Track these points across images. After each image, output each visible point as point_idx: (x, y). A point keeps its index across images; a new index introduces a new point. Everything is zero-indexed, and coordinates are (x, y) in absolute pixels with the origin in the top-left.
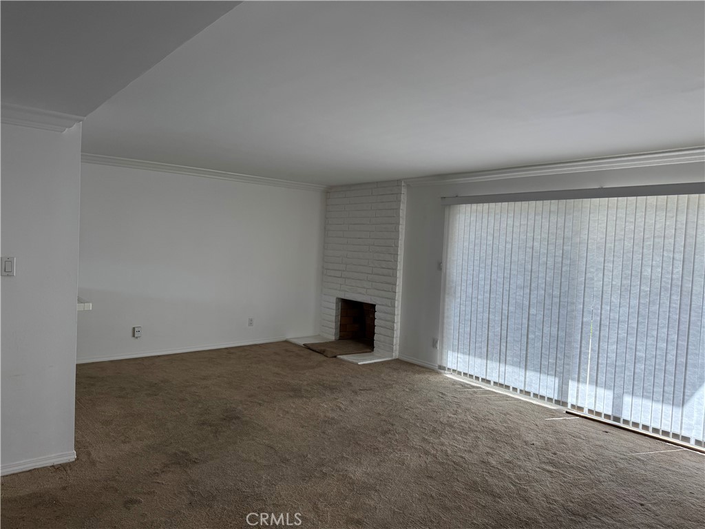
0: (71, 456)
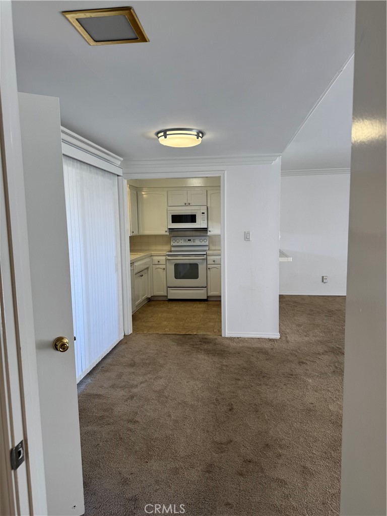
0: (277, 336)
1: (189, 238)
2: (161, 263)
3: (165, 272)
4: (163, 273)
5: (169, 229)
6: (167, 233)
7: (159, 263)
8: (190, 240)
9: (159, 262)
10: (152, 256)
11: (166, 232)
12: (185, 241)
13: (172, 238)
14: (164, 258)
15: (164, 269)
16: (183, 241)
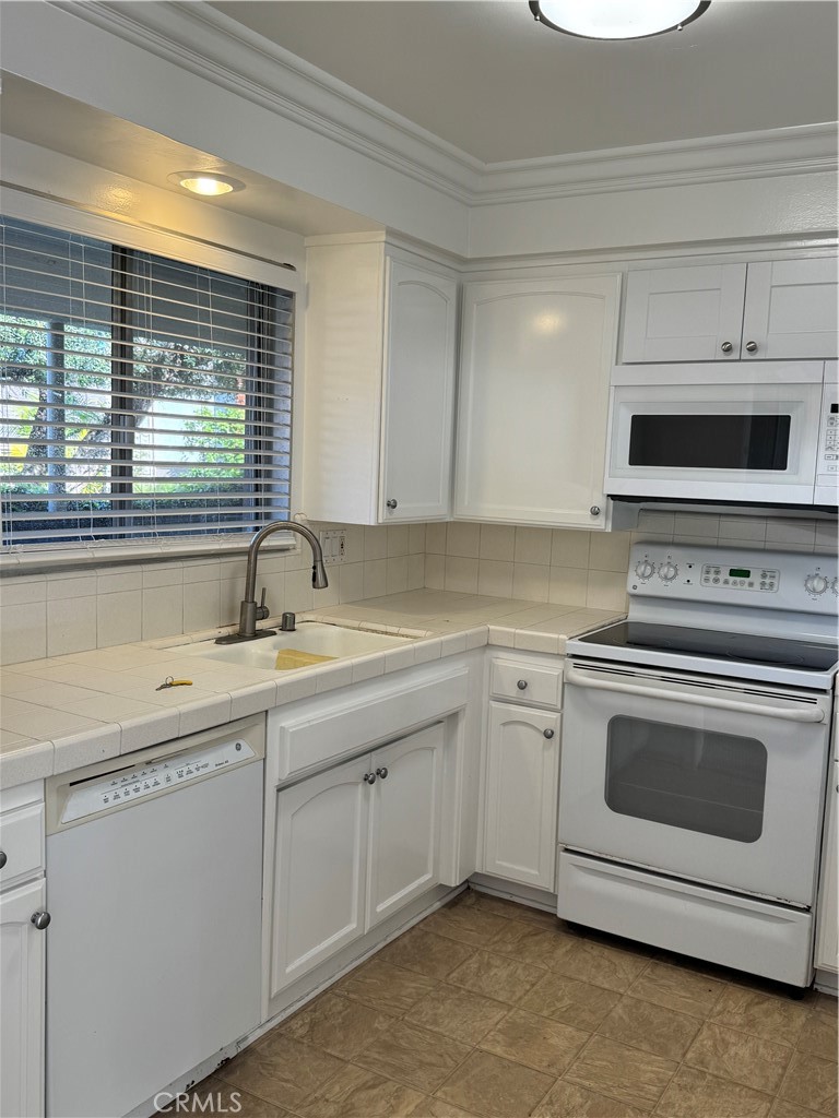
1: (741, 561)
2: (534, 694)
3: (552, 754)
4: (541, 758)
5: (613, 497)
6: (602, 524)
7: (527, 696)
8: (746, 574)
9: (522, 686)
10: (488, 646)
11: (595, 512)
12: (711, 571)
13: (639, 553)
14: (552, 669)
15: (549, 735)
16: (696, 575)
